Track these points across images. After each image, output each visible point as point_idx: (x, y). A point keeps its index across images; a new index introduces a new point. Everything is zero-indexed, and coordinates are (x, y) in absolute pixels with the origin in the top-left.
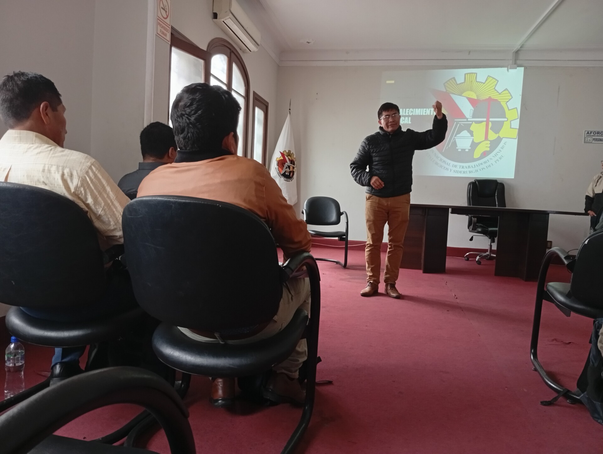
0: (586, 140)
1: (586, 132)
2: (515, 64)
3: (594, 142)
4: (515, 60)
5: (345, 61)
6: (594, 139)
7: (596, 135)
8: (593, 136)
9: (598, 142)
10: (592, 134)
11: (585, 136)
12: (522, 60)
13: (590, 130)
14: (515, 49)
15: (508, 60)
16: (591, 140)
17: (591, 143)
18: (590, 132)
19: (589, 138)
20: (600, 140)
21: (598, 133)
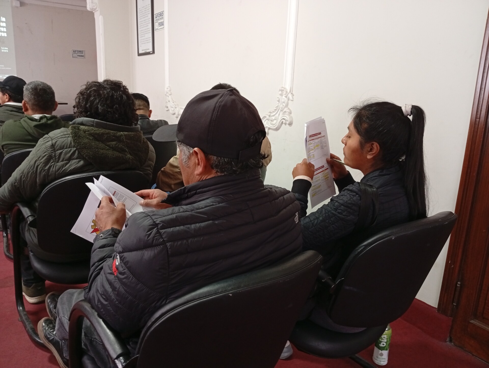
0: (73, 56)
1: (73, 51)
3: (78, 57)
6: (78, 55)
7: (79, 53)
8: (77, 53)
9: (81, 57)
10: (77, 52)
11: (73, 53)
13: (75, 49)
16: (76, 56)
17: (77, 58)
18: (75, 51)
19: (75, 55)
20: (82, 56)
21: (80, 51)
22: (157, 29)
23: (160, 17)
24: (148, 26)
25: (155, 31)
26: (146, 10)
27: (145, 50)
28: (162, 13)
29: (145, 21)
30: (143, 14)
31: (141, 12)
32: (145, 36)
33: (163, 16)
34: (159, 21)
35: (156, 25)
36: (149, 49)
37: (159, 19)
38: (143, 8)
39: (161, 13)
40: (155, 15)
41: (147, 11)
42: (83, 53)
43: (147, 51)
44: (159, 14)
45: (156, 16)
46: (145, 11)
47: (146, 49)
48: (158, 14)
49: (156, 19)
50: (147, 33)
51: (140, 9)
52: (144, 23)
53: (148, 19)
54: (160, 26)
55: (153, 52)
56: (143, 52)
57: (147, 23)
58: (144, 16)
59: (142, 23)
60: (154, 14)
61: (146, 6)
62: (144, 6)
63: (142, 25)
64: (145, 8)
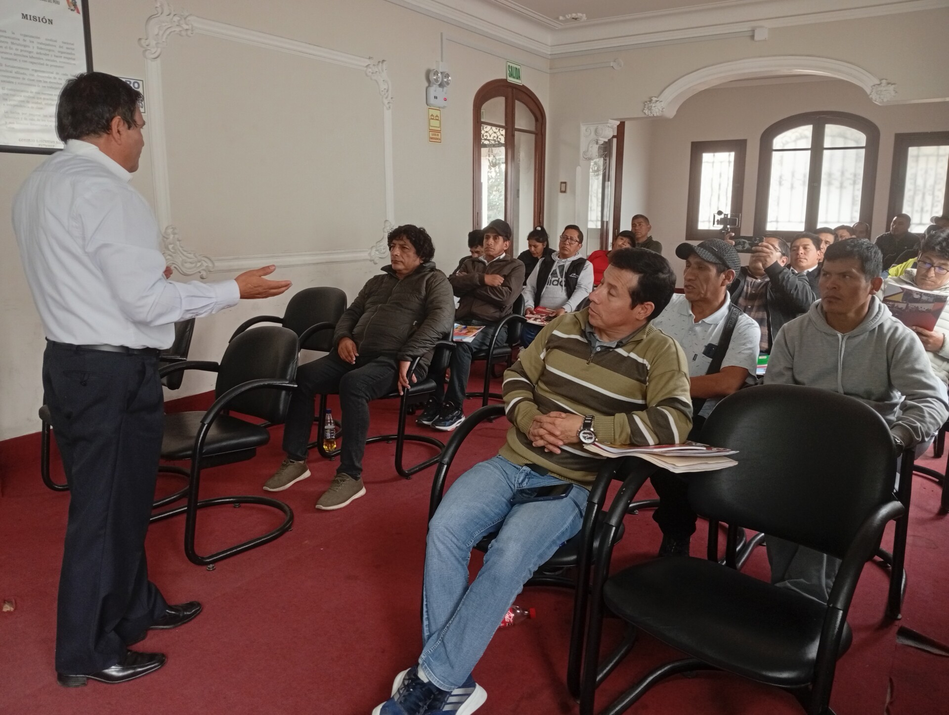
26: (50, 50)
27: (41, 141)
28: (138, 83)
29: (41, 74)
30: (29, 52)
31: (13, 44)
32: (41, 109)
38: (24, 35)
41: (58, 54)
46: (39, 48)
52: (32, 75)
56: (34, 145)
58: (31, 57)
59: (17, 73)
61: (46, 39)
62: (39, 38)
63: (24, 79)
64: (39, 41)
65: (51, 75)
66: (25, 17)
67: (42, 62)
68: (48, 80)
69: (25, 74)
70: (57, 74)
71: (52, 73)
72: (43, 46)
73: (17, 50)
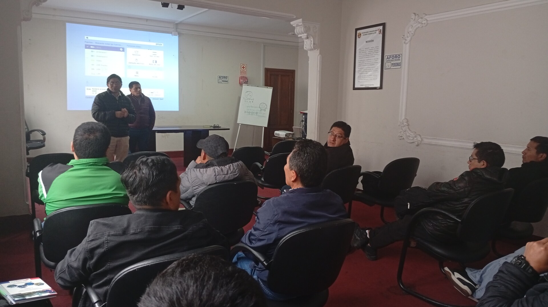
1: (219, 77)
2: (176, 31)
3: (223, 82)
4: (176, 28)
5: (53, 15)
9: (226, 83)
10: (222, 78)
11: (218, 79)
12: (180, 29)
13: (220, 75)
14: (177, 22)
15: (172, 28)
17: (222, 83)
19: (220, 80)
20: (226, 81)
21: (225, 77)
22: (390, 69)
23: (394, 59)
24: (374, 65)
25: (384, 70)
26: (371, 51)
27: (366, 85)
28: (400, 56)
29: (368, 61)
30: (366, 54)
31: (363, 52)
32: (367, 73)
33: (400, 58)
34: (392, 62)
35: (387, 65)
36: (373, 85)
37: (391, 60)
38: (366, 49)
39: (397, 55)
40: (386, 57)
41: (374, 52)
42: (227, 78)
43: (369, 87)
44: (394, 56)
45: (388, 57)
46: (369, 52)
47: (369, 85)
48: (392, 56)
49: (388, 59)
50: (371, 71)
51: (360, 49)
52: (366, 62)
53: (375, 59)
54: (393, 66)
55: (381, 87)
56: (364, 87)
57: (371, 62)
58: (367, 56)
59: (363, 62)
60: (385, 55)
61: (371, 48)
62: (369, 48)
63: (364, 64)
64: (369, 49)
65: (371, 60)
66: (367, 42)
67: (369, 56)
68: (370, 62)
69: (364, 62)
70: (373, 59)
71: (371, 59)
72: (370, 51)
73: (363, 54)
